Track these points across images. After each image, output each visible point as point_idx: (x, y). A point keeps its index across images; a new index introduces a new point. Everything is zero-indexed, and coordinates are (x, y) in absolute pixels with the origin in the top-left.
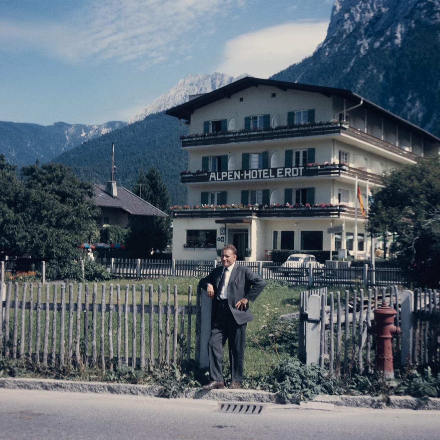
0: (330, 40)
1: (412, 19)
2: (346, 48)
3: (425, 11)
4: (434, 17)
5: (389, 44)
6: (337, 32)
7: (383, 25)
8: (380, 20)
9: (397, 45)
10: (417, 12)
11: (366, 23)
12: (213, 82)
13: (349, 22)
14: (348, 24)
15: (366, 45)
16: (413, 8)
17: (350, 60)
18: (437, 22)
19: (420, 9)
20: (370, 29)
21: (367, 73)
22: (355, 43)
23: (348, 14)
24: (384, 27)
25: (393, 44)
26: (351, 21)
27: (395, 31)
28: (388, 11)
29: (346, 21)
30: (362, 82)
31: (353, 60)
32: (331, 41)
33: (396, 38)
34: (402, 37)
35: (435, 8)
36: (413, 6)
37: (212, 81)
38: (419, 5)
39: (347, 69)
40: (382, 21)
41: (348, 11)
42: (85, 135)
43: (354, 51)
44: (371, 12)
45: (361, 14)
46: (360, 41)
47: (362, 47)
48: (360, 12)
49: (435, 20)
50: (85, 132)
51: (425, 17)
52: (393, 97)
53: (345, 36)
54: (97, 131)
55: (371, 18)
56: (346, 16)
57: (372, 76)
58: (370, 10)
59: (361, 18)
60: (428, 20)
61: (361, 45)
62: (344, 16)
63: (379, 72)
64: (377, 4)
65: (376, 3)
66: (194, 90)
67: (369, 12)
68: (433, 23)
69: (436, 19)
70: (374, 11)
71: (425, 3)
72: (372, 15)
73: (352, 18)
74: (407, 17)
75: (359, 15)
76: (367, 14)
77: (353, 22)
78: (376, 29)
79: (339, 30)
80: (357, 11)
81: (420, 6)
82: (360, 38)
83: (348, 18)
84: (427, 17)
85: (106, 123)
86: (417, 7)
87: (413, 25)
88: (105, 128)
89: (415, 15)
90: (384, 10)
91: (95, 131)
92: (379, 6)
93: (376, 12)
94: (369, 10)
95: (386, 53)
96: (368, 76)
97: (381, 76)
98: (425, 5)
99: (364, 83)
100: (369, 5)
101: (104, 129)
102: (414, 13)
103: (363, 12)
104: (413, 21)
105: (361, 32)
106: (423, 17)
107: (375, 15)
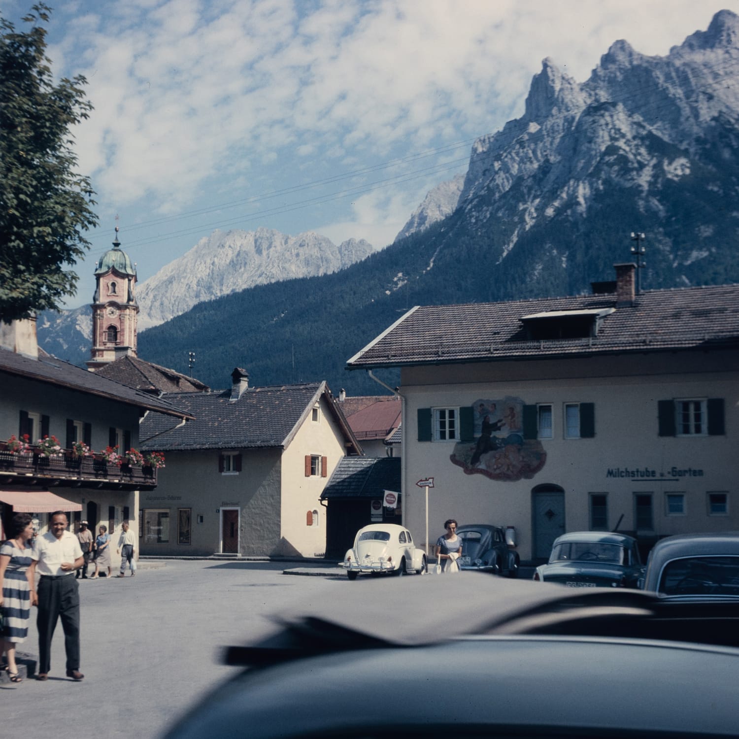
0: (477, 200)
1: (599, 179)
2: (504, 214)
3: (616, 168)
4: (629, 177)
5: (569, 212)
6: (486, 188)
7: (554, 182)
8: (548, 175)
9: (581, 214)
10: (605, 168)
11: (528, 178)
12: (258, 243)
13: (502, 174)
14: (501, 178)
15: (533, 210)
16: (599, 162)
17: (513, 233)
18: (635, 184)
19: (610, 165)
20: (536, 187)
21: (545, 254)
22: (516, 207)
23: (500, 162)
24: (556, 186)
25: (574, 212)
26: (505, 173)
27: (576, 194)
28: (559, 162)
29: (496, 173)
30: (539, 267)
31: (516, 232)
32: (478, 202)
33: (578, 203)
34: (586, 203)
35: (630, 164)
36: (598, 159)
37: (256, 241)
38: (607, 158)
39: (509, 245)
40: (552, 177)
41: (498, 158)
42: (50, 325)
43: (516, 219)
44: (535, 162)
45: (519, 164)
46: (524, 204)
47: (527, 214)
48: (517, 162)
49: (631, 181)
50: (48, 321)
51: (617, 176)
52: (585, 290)
53: (497, 195)
54: (69, 319)
55: (535, 171)
56: (497, 165)
57: (552, 259)
58: (533, 159)
59: (520, 170)
60: (622, 180)
61: (525, 210)
62: (492, 165)
63: (561, 254)
64: (543, 151)
65: (541, 150)
66: (227, 255)
67: (531, 162)
68: (628, 185)
69: (633, 179)
70: (538, 161)
71: (615, 157)
72: (536, 165)
73: (506, 169)
74: (591, 175)
75: (516, 166)
76: (528, 165)
77: (507, 175)
78: (545, 187)
79: (488, 186)
80: (512, 159)
81: (609, 160)
82: (522, 199)
83: (500, 169)
84: (619, 177)
85: (83, 307)
86: (605, 161)
87: (601, 187)
88: (82, 314)
89: (603, 173)
90: (552, 159)
91: (65, 320)
92: (545, 153)
93: (541, 163)
94: (530, 158)
95: (566, 224)
96: (546, 258)
97: (564, 259)
98: (615, 160)
99: (543, 269)
100: (530, 152)
101: (80, 316)
102: (601, 170)
103: (522, 161)
104: (600, 182)
105: (523, 192)
106: (613, 176)
107: (540, 166)
